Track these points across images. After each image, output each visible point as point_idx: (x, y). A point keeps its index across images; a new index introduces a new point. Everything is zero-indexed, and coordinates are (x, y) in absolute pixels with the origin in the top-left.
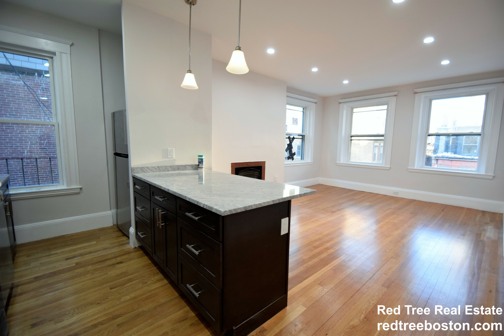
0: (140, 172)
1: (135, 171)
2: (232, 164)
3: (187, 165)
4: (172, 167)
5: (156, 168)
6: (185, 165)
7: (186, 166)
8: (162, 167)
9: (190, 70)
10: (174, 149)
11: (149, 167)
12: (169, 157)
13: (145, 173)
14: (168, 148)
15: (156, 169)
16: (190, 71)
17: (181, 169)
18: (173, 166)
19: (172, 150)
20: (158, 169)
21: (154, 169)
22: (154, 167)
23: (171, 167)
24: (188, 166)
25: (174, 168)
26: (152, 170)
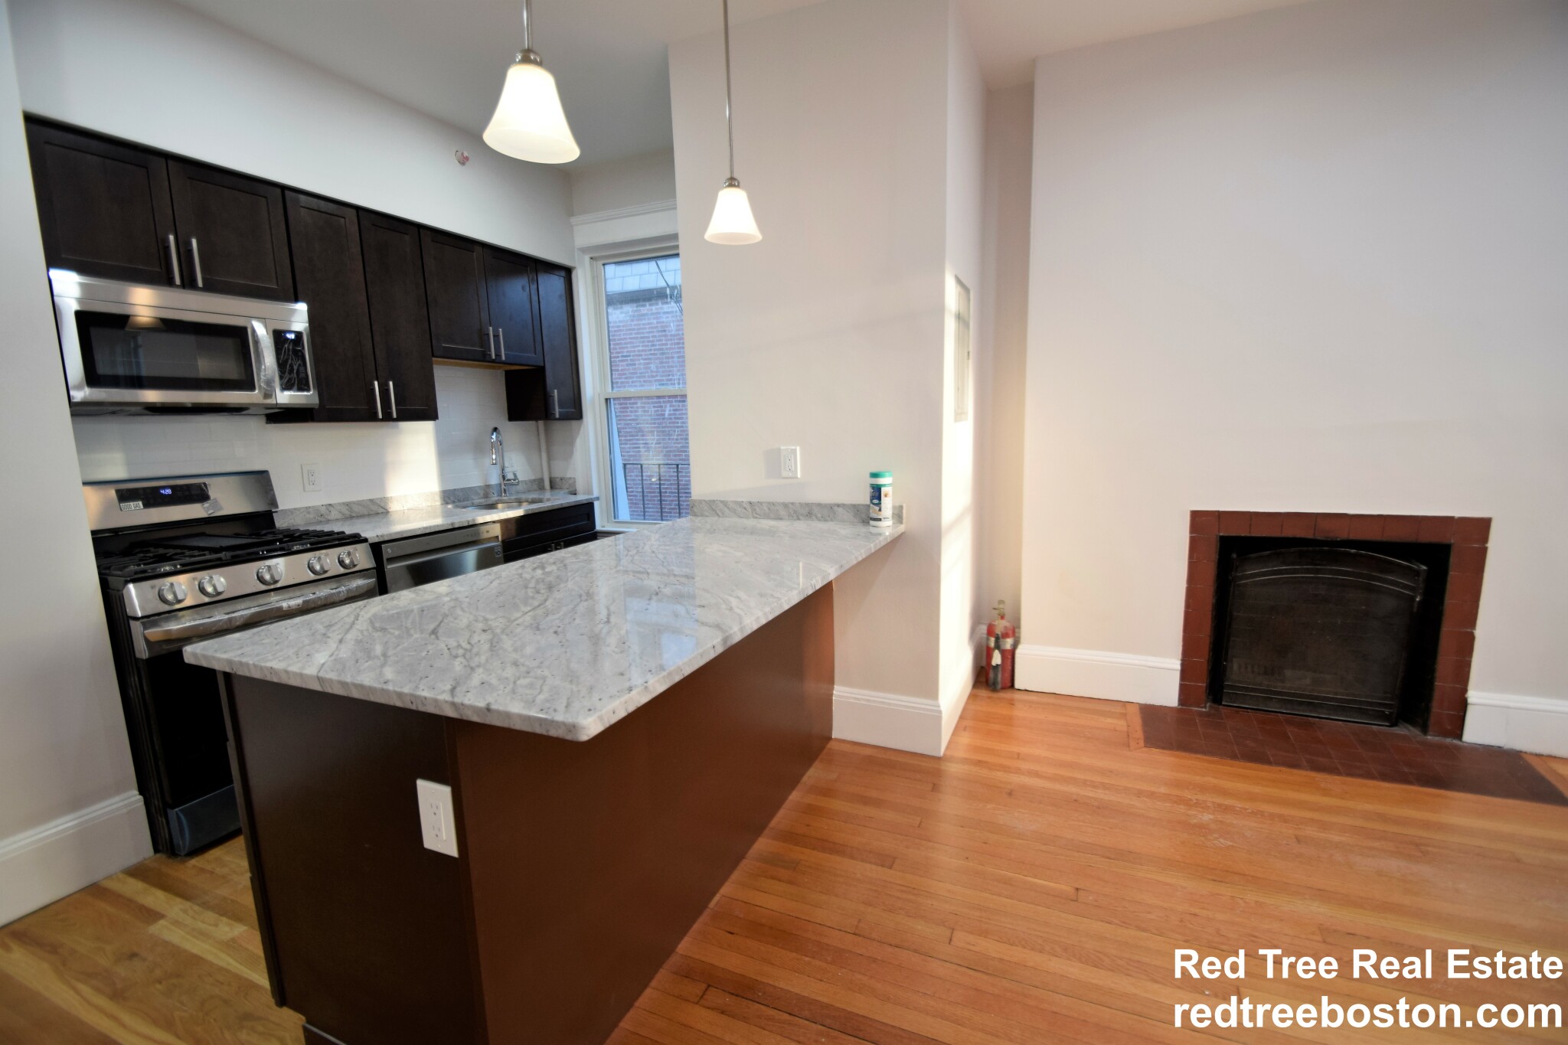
0: (707, 514)
1: (696, 510)
2: (1195, 515)
3: (838, 506)
4: (790, 506)
5: (745, 506)
6: (829, 504)
7: (836, 508)
8: (761, 503)
9: (732, 179)
10: (798, 448)
11: (727, 502)
12: (785, 474)
13: (716, 518)
14: (782, 448)
15: (745, 508)
16: (732, 182)
17: (819, 515)
18: (793, 504)
19: (794, 452)
20: (750, 510)
21: (739, 510)
22: (740, 504)
23: (785, 505)
24: (840, 510)
25: (795, 512)
26: (734, 511)
